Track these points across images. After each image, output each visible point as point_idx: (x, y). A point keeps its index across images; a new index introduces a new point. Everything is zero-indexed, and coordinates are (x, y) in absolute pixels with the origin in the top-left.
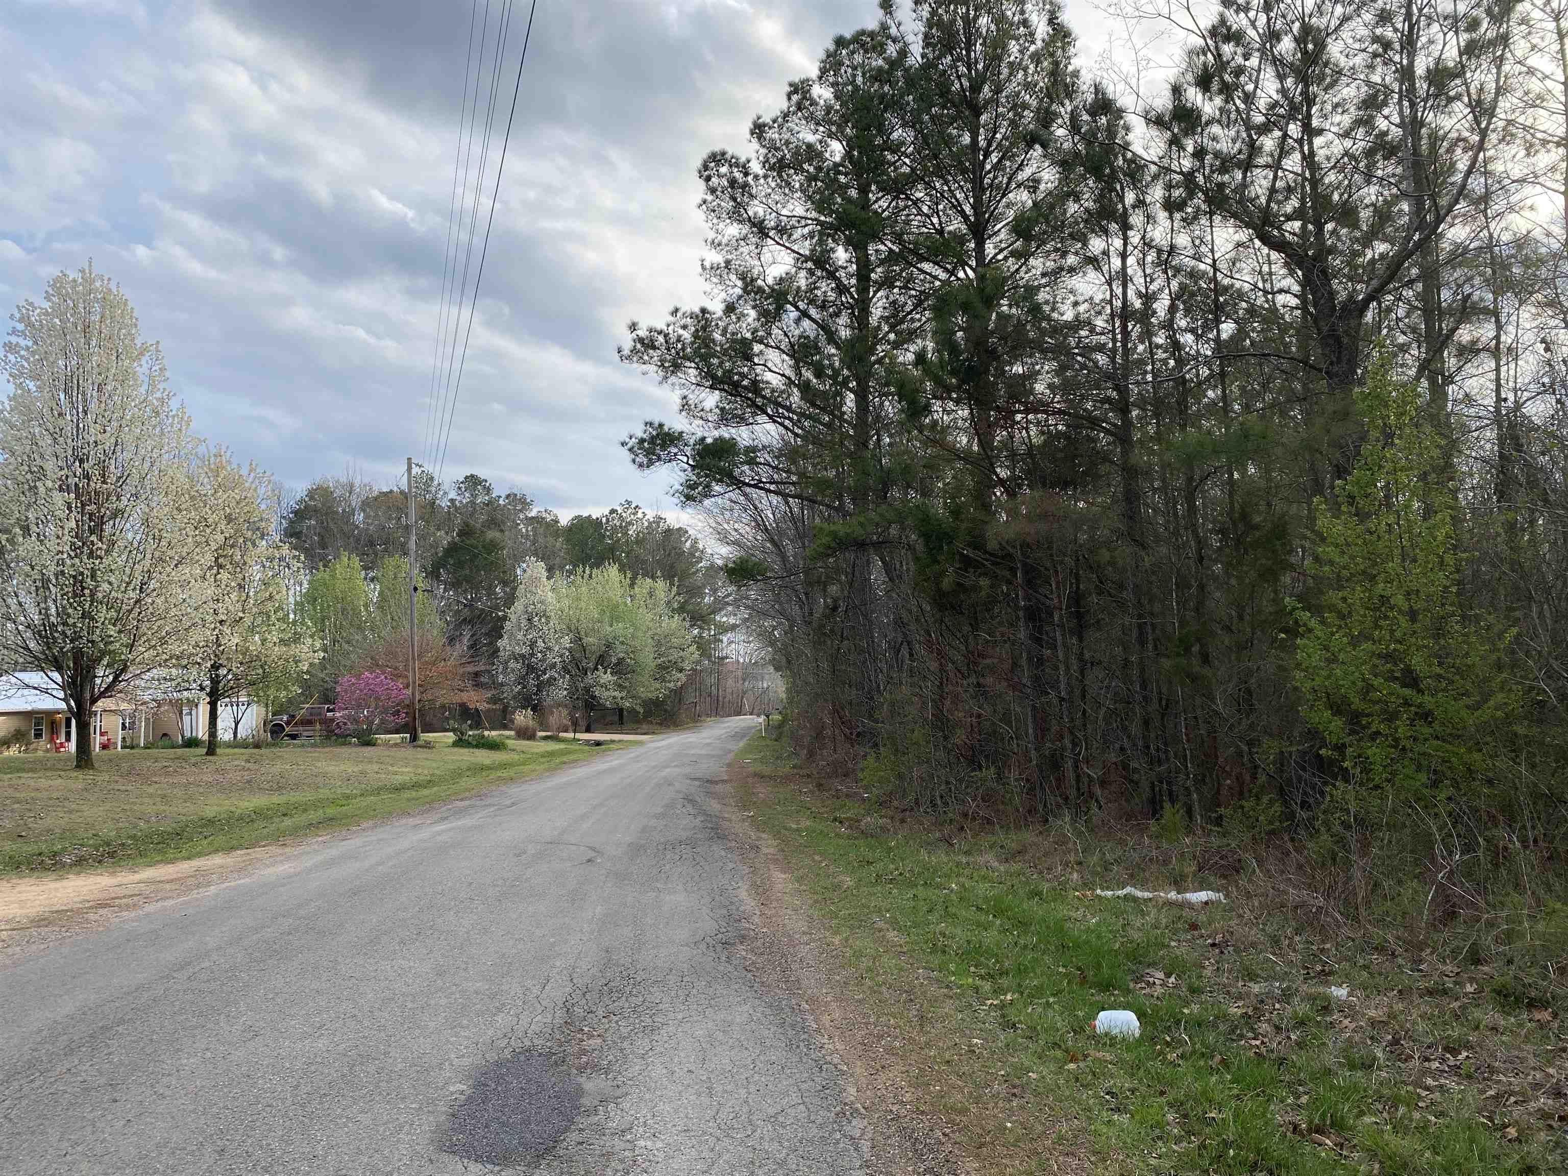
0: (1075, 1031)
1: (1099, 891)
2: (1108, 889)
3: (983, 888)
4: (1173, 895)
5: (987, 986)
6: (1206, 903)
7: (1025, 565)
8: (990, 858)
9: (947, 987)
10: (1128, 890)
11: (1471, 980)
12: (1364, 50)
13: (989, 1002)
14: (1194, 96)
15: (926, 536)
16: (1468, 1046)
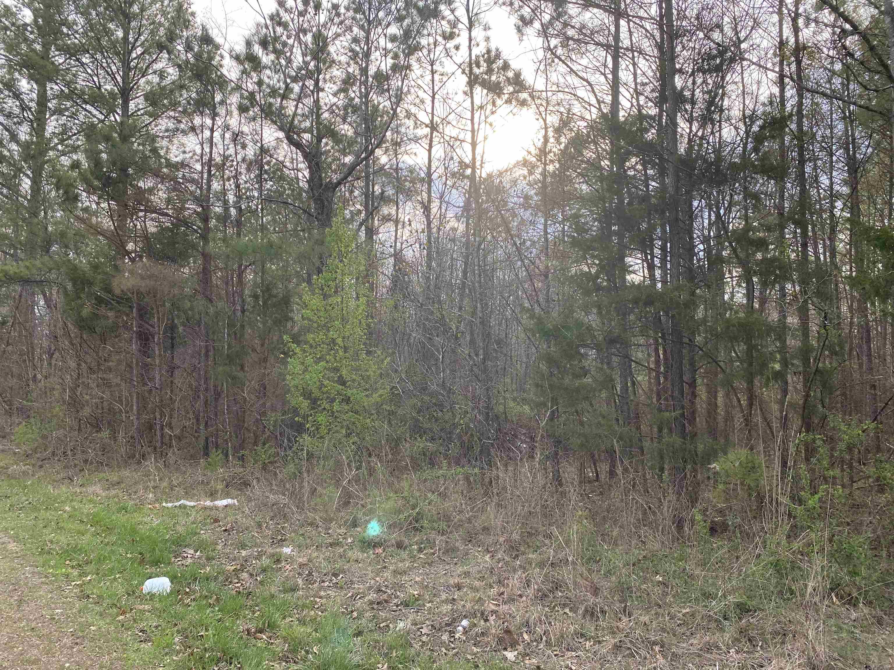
0: (129, 595)
1: (164, 504)
2: (170, 502)
3: (88, 508)
4: (208, 503)
5: (75, 573)
6: (226, 506)
7: (139, 305)
8: (97, 489)
9: (46, 577)
10: (182, 502)
11: (351, 536)
12: (346, 54)
13: (73, 583)
14: (257, 49)
15: (74, 281)
16: (344, 572)
